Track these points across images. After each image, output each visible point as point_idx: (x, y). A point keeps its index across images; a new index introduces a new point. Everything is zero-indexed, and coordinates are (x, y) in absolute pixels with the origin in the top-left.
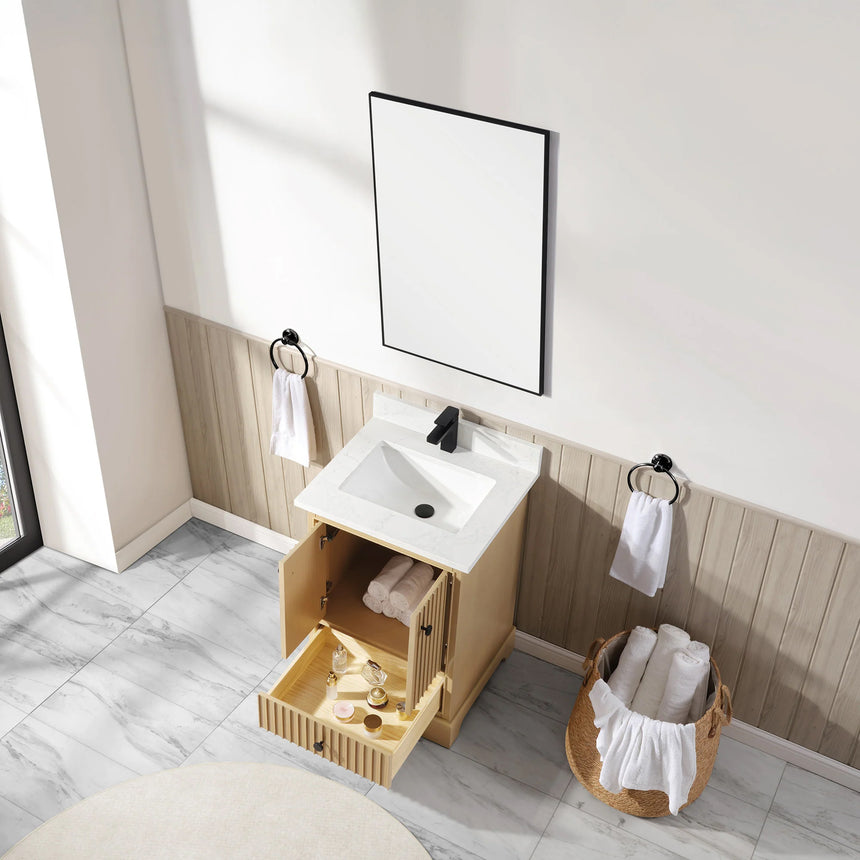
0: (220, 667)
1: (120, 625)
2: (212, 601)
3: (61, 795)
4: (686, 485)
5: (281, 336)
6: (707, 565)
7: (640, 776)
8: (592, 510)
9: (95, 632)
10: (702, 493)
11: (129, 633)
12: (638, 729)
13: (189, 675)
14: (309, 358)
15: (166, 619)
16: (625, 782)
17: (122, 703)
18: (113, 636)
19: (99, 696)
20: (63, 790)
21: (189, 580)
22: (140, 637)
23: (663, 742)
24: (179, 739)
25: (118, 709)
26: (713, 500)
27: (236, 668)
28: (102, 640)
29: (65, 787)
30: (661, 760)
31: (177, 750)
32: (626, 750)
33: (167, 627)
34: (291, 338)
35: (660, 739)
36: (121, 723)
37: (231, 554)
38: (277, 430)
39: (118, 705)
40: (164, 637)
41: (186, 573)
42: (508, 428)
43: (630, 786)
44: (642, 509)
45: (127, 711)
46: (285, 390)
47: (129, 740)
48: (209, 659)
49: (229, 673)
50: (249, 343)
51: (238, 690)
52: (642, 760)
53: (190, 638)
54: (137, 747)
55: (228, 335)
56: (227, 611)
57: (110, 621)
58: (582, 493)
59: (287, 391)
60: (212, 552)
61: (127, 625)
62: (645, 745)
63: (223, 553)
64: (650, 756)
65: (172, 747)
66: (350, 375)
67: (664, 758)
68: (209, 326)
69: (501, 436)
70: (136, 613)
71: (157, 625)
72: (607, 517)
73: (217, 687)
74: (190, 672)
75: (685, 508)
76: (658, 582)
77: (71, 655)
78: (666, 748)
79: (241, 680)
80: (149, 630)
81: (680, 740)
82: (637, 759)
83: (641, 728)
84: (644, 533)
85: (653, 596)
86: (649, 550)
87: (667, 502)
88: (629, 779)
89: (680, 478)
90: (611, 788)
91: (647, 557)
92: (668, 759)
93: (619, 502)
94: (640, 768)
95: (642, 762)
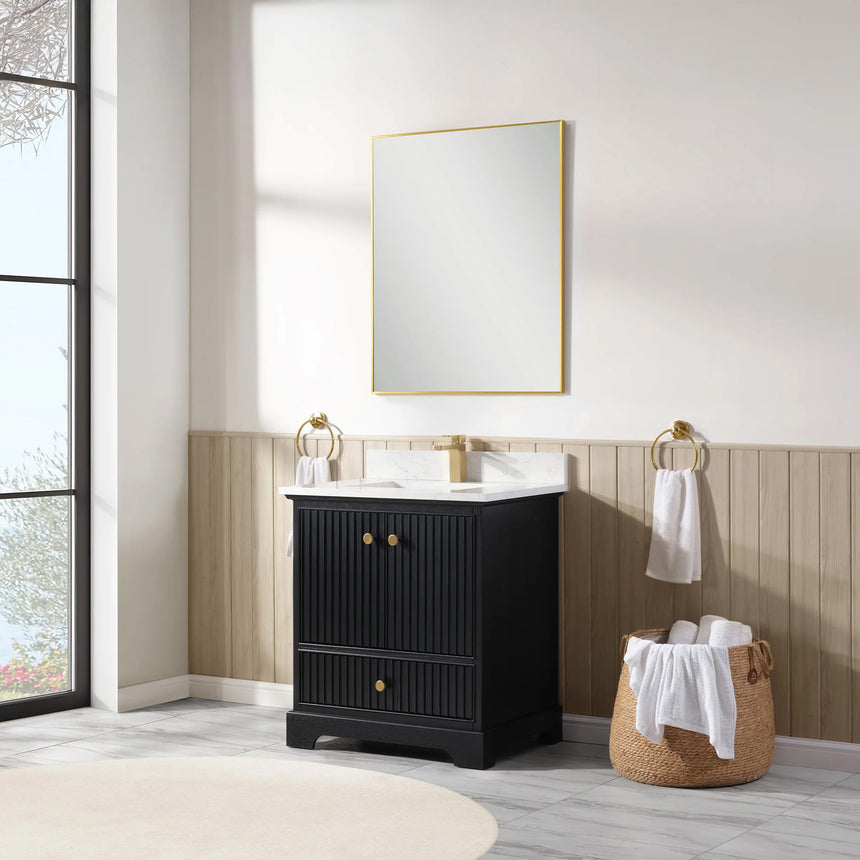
4: (703, 446)
6: (738, 538)
7: (676, 707)
10: (719, 448)
12: (669, 653)
16: (660, 720)
23: (695, 661)
26: (730, 450)
30: (695, 680)
32: (659, 683)
35: (691, 659)
42: (536, 445)
43: (664, 723)
52: (675, 685)
55: (254, 440)
58: (613, 497)
62: (677, 668)
64: (683, 680)
67: (698, 681)
72: (639, 517)
75: (708, 474)
78: (699, 669)
81: (711, 656)
82: (670, 686)
83: (672, 653)
84: (671, 506)
85: (689, 582)
86: (679, 529)
87: (689, 470)
88: (665, 713)
89: (698, 441)
90: (648, 733)
91: (678, 540)
92: (702, 681)
93: (648, 493)
94: (674, 695)
95: (676, 687)
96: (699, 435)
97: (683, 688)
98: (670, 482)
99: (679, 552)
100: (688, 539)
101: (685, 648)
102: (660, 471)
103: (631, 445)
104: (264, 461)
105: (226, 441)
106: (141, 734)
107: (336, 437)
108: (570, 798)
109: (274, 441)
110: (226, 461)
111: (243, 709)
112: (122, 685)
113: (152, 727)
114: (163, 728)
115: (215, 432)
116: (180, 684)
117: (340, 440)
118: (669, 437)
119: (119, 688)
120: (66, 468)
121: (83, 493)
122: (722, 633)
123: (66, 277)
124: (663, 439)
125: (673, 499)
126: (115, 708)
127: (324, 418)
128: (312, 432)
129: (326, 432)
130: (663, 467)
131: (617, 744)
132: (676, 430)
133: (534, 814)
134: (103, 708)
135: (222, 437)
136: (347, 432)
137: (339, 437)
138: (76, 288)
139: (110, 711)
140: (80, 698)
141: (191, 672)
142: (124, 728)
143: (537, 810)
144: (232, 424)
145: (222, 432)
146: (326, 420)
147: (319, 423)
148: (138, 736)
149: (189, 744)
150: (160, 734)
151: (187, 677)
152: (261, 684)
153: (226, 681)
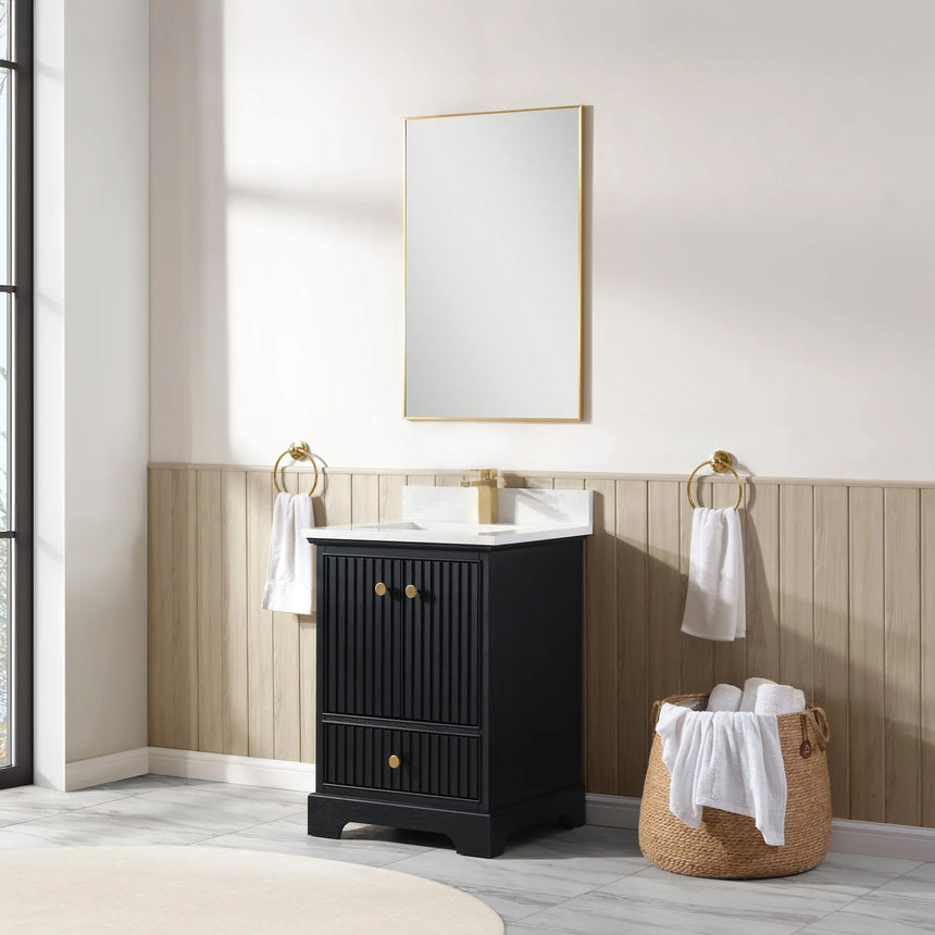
4: (748, 480)
6: (788, 588)
7: (716, 785)
8: (657, 560)
10: (766, 483)
12: (708, 722)
16: (698, 800)
23: (738, 731)
26: (780, 488)
30: (738, 754)
32: (696, 756)
35: (733, 729)
42: (554, 480)
52: (716, 759)
55: (223, 475)
58: (643, 541)
62: (718, 740)
64: (725, 754)
67: (742, 755)
72: (673, 564)
75: (753, 513)
81: (757, 725)
82: (709, 761)
83: (711, 722)
84: (711, 550)
85: (733, 639)
86: (720, 578)
87: (731, 509)
88: (704, 792)
89: (742, 475)
90: (684, 815)
91: (719, 589)
92: (746, 753)
93: (684, 536)
94: (715, 770)
95: (717, 763)
96: (744, 468)
97: (724, 762)
98: (709, 522)
99: (720, 603)
100: (731, 590)
101: (726, 716)
102: (697, 510)
103: (664, 480)
104: (236, 499)
105: (192, 475)
106: (94, 817)
107: (319, 470)
108: (593, 891)
109: (247, 474)
110: (191, 498)
111: (209, 787)
112: (70, 760)
113: (106, 808)
114: (119, 809)
115: (178, 464)
116: (138, 758)
117: (325, 474)
118: (708, 470)
119: (66, 762)
120: (5, 507)
121: (24, 536)
122: (770, 699)
123: (5, 284)
124: (701, 473)
125: (713, 542)
126: (63, 787)
127: (306, 447)
128: (292, 465)
129: (307, 464)
130: (701, 505)
131: (649, 828)
132: (717, 461)
133: (551, 910)
134: (48, 786)
135: (187, 470)
136: (332, 465)
137: (323, 470)
138: (16, 296)
139: (56, 790)
140: (22, 774)
141: (150, 744)
142: (71, 810)
143: (556, 904)
144: (199, 455)
145: (186, 465)
146: (308, 450)
147: (300, 453)
148: (90, 819)
149: (148, 828)
150: (114, 817)
151: (146, 751)
152: (232, 759)
153: (192, 754)
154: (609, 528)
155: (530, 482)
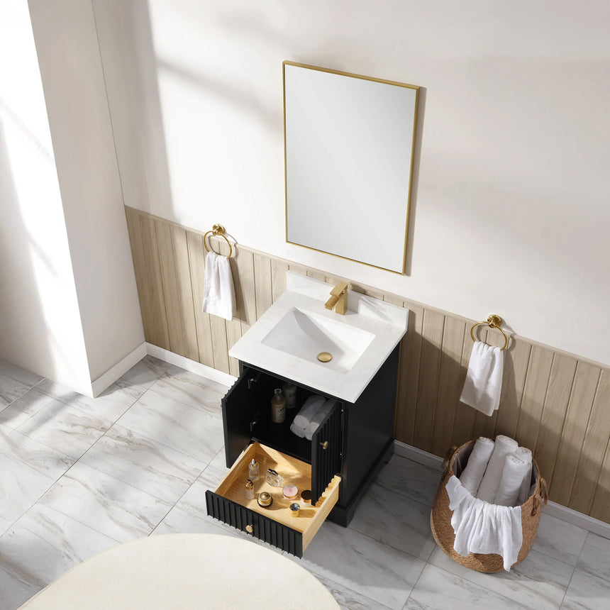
0: (170, 463)
1: (97, 433)
2: (161, 414)
3: (66, 559)
4: (512, 337)
5: (212, 229)
6: (529, 393)
7: (482, 545)
9: (80, 439)
10: (524, 342)
11: (104, 439)
12: (480, 510)
13: (149, 469)
14: (232, 244)
15: (130, 429)
16: (471, 548)
17: (104, 491)
18: (93, 441)
19: (86, 486)
20: (67, 556)
21: (143, 399)
22: (112, 442)
23: (498, 520)
24: (146, 516)
25: (101, 495)
26: (532, 347)
27: (183, 464)
28: (84, 445)
29: (68, 553)
30: (497, 532)
31: (146, 525)
32: (472, 526)
33: (130, 434)
34: (220, 230)
35: (496, 518)
36: (104, 506)
37: (171, 380)
38: (208, 295)
39: (101, 492)
40: (129, 442)
41: (140, 395)
42: (385, 297)
43: (475, 551)
44: (481, 354)
45: (108, 497)
46: (214, 267)
47: (111, 518)
48: (164, 458)
49: (178, 467)
50: (187, 233)
51: (186, 480)
52: (484, 533)
53: (147, 442)
54: (117, 522)
55: (171, 227)
56: (173, 422)
57: (90, 431)
58: (440, 343)
59: (216, 268)
60: (158, 379)
61: (102, 433)
62: (486, 524)
63: (167, 379)
64: (489, 530)
65: (142, 522)
66: (263, 257)
67: (499, 532)
68: (157, 221)
69: (379, 303)
70: (107, 425)
71: (123, 433)
72: (458, 360)
73: (171, 478)
74: (150, 467)
75: (513, 353)
76: (495, 405)
77: (63, 456)
78: (500, 524)
79: (187, 472)
80: (118, 437)
81: (510, 518)
82: (480, 532)
83: (482, 510)
84: (483, 371)
85: (491, 415)
86: (487, 383)
87: (499, 349)
88: (475, 546)
89: (508, 332)
90: (462, 552)
91: (486, 388)
92: (502, 532)
93: (465, 349)
94: (482, 539)
95: (484, 534)
96: (509, 328)
97: (488, 535)
98: (484, 355)
100: (493, 390)
101: (492, 510)
102: (476, 344)
103: (456, 319)
125: (485, 367)
130: (479, 339)
137: (235, 245)
154: (418, 330)
155: (369, 293)
